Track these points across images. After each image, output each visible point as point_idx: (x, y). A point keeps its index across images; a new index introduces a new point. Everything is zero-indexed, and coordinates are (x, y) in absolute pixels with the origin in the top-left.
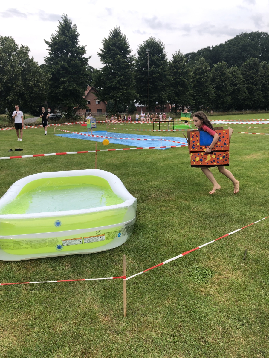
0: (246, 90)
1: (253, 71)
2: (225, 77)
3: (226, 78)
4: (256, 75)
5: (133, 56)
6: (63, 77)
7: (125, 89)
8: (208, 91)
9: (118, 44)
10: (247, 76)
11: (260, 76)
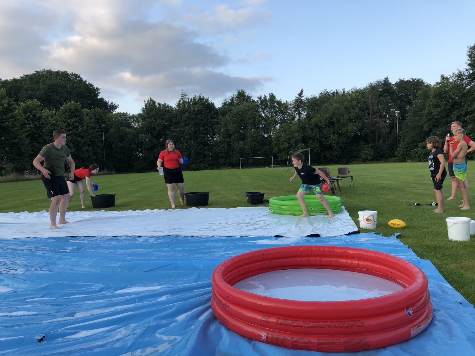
0: (70, 143)
1: (75, 119)
2: (41, 122)
3: (43, 123)
4: (80, 125)
8: (18, 141)
10: (68, 125)
11: (86, 127)
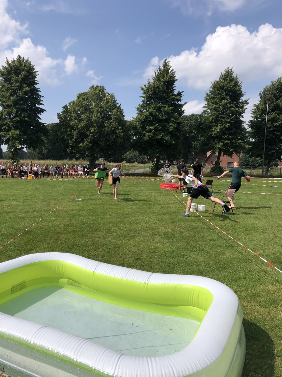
5: (245, 101)
6: (151, 125)
7: (229, 138)
9: (226, 87)
